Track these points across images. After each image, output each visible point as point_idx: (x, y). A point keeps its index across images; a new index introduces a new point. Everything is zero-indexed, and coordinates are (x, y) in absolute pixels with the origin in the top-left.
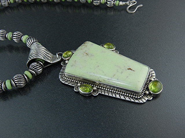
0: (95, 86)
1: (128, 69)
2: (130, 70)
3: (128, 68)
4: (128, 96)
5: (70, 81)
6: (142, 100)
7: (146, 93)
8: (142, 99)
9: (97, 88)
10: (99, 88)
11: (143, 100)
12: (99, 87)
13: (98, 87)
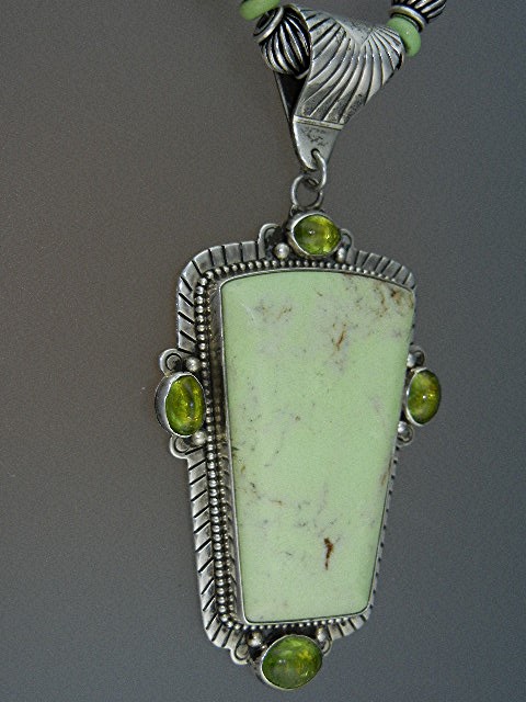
0: (209, 434)
1: (327, 541)
2: (325, 550)
3: (332, 541)
4: (216, 578)
5: (196, 314)
6: (221, 632)
7: (251, 638)
8: (224, 631)
9: (206, 444)
10: (207, 452)
11: (221, 636)
12: (211, 451)
13: (210, 448)
